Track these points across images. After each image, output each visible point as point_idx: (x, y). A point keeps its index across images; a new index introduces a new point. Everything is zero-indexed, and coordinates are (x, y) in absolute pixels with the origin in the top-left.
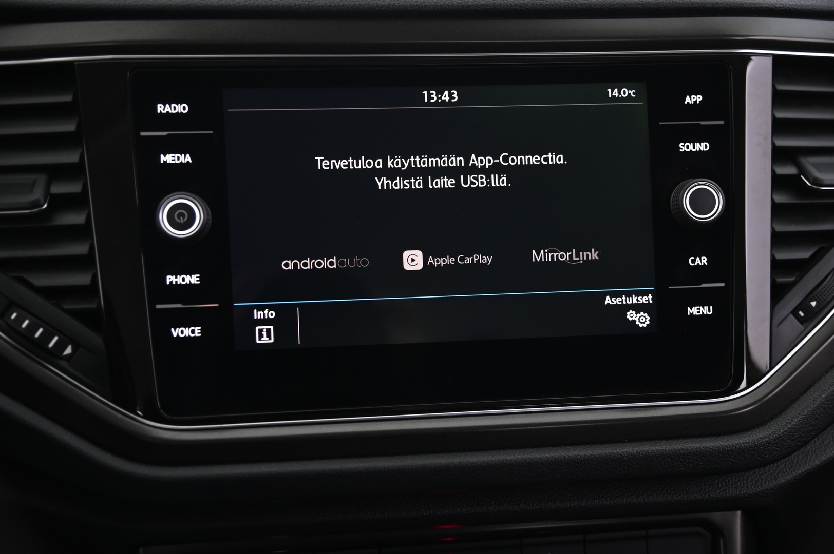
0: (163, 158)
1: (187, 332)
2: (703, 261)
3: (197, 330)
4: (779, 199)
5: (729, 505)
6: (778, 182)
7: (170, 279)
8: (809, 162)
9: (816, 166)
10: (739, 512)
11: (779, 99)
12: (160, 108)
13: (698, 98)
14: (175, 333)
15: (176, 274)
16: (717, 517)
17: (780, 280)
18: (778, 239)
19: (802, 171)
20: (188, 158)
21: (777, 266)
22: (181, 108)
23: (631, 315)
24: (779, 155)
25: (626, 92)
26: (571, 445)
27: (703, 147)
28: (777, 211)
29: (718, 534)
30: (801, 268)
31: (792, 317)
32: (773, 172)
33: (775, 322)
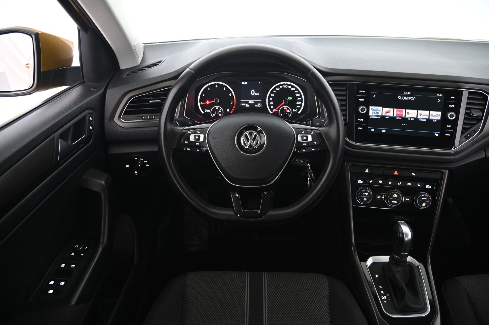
0: (360, 100)
1: (360, 128)
2: (450, 126)
3: (362, 128)
4: (466, 117)
5: (446, 169)
6: (466, 113)
7: (358, 119)
8: (472, 110)
9: (473, 111)
10: (448, 171)
11: (469, 98)
12: (360, 91)
13: (454, 97)
14: (358, 128)
15: (360, 119)
16: (444, 171)
17: (463, 131)
18: (464, 124)
19: (471, 112)
20: (364, 100)
21: (463, 128)
22: (363, 92)
23: (435, 134)
24: (467, 109)
25: (441, 95)
26: (422, 154)
27: (453, 106)
28: (465, 119)
29: (443, 174)
30: (467, 129)
31: (464, 138)
32: (465, 112)
33: (461, 138)
